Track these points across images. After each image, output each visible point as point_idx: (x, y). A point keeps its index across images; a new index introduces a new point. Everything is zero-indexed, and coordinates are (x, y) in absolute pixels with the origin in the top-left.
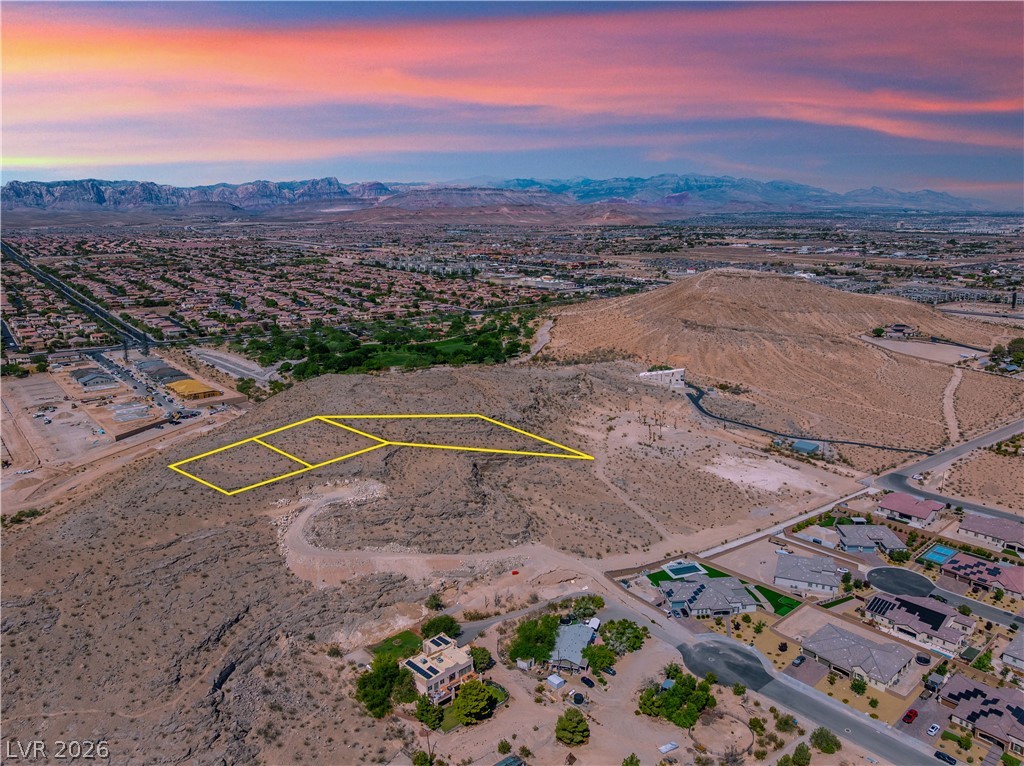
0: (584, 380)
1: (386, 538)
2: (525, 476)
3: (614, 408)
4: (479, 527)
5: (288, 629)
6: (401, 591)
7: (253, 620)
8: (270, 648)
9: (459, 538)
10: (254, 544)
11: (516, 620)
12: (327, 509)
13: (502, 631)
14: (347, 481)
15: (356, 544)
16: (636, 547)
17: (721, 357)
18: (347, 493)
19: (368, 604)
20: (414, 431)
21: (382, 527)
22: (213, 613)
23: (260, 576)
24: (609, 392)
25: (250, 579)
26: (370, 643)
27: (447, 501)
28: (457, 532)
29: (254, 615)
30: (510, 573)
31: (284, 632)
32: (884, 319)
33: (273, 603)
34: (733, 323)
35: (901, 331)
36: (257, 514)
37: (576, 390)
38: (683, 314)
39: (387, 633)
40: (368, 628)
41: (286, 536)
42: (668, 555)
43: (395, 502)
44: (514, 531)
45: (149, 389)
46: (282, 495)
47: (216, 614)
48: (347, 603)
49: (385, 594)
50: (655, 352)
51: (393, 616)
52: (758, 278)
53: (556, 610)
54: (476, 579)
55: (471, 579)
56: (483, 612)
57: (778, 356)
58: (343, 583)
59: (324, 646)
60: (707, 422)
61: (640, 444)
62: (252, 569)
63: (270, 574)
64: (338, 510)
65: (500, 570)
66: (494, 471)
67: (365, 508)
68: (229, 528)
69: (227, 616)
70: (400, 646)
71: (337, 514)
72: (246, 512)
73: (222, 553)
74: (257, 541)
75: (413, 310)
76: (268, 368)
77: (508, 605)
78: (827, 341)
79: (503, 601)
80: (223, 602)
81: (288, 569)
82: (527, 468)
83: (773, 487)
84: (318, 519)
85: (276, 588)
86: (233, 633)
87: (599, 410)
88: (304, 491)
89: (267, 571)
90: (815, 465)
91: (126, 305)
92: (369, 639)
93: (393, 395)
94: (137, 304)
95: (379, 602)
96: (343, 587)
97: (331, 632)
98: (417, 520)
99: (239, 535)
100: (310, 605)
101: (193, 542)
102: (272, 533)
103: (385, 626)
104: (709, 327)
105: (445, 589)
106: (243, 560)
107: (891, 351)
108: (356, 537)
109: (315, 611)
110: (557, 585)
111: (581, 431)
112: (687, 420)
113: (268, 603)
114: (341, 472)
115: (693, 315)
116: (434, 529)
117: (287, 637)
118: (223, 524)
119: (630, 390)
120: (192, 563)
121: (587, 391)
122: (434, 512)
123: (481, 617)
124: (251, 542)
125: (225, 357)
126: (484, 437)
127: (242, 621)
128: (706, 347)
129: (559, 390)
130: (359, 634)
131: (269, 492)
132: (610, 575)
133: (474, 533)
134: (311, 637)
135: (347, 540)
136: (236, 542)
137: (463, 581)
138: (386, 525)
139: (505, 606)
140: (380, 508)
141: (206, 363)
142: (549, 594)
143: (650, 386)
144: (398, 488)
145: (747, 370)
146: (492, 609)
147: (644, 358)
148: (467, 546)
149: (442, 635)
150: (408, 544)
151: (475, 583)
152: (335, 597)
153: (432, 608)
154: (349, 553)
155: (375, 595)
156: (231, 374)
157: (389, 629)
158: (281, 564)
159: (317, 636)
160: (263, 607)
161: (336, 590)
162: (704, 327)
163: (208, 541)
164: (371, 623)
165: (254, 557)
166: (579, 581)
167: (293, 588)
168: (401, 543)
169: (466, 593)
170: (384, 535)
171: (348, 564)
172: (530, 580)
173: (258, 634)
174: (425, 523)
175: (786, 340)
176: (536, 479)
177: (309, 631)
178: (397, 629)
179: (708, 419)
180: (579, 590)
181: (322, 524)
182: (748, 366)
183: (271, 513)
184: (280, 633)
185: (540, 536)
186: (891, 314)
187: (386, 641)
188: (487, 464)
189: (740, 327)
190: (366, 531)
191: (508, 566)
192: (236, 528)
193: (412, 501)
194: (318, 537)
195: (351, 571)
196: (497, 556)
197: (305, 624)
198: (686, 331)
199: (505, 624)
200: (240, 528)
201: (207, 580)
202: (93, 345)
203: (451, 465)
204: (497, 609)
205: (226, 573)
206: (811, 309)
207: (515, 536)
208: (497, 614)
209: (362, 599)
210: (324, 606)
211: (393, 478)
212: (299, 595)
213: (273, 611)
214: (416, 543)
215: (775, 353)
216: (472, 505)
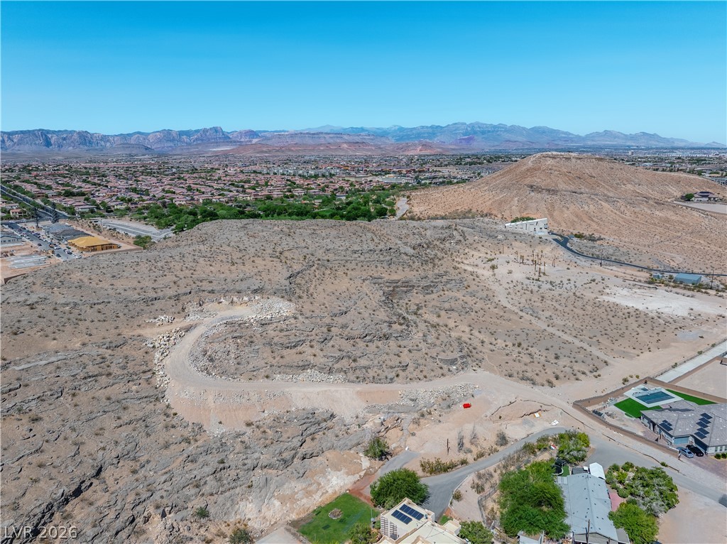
0: (456, 229)
1: (301, 364)
2: (433, 303)
3: (489, 252)
4: (410, 351)
5: (165, 501)
6: (330, 434)
7: (106, 490)
8: (133, 539)
9: (390, 364)
10: (120, 372)
11: (491, 469)
12: (222, 328)
13: (479, 489)
14: (246, 299)
15: (263, 372)
16: (584, 373)
17: (567, 214)
18: (247, 311)
19: (287, 455)
20: (313, 258)
21: (294, 351)
22: (36, 481)
23: (126, 418)
24: (480, 239)
25: (109, 422)
26: (294, 517)
27: (368, 322)
28: (387, 357)
29: (110, 481)
30: (461, 406)
31: (157, 507)
32: (685, 190)
33: (143, 459)
34: (572, 188)
35: (707, 196)
36: (127, 333)
37: (451, 236)
38: (528, 181)
39: (317, 500)
40: (288, 492)
41: (167, 361)
42: (625, 380)
43: (307, 321)
44: (451, 356)
45: (51, 245)
46: (163, 311)
47: (41, 484)
48: (256, 455)
49: (308, 440)
50: (508, 212)
51: (323, 473)
52: (577, 158)
53: (534, 453)
54: (423, 415)
55: (416, 415)
56: (446, 460)
57: (615, 213)
58: (249, 425)
59: (224, 528)
60: (582, 261)
61: (529, 279)
62: (114, 407)
63: (140, 414)
64: (237, 329)
65: (448, 402)
66: (401, 298)
67: (270, 328)
68: (86, 350)
69: (60, 484)
70: (342, 521)
71: (236, 335)
72: (113, 331)
73: (69, 385)
74: (124, 368)
75: (288, 194)
76: (164, 230)
77: (475, 450)
78: (651, 202)
79: (467, 445)
80: (57, 462)
81: (168, 406)
82: (434, 296)
83: (683, 312)
84: (209, 339)
85: (148, 435)
86: (66, 517)
87: (476, 253)
88: (191, 308)
89: (136, 411)
90: (707, 293)
91: (50, 195)
92: (292, 509)
93: (285, 229)
94: (59, 194)
95: (302, 451)
96: (249, 431)
97: (233, 503)
98: (337, 342)
99: (99, 360)
100: (201, 459)
101: (27, 370)
102: (147, 357)
103: (314, 487)
104: (553, 190)
105: (387, 429)
106: (102, 394)
107: (706, 211)
108: (262, 363)
109: (208, 470)
110: (520, 420)
111: (470, 269)
112: (561, 260)
113: (135, 459)
114: (238, 288)
115: (537, 181)
116: (359, 354)
117: (164, 515)
118: (78, 345)
119: (500, 237)
120: (18, 400)
121: (461, 238)
122: (355, 333)
123: (446, 469)
124: (115, 370)
125: (127, 224)
126: (385, 265)
127: (85, 495)
128: (553, 206)
129: (437, 236)
130: (277, 503)
131: (146, 308)
132: (579, 405)
133: (406, 358)
134: (203, 513)
135: (250, 366)
136: (92, 369)
137: (407, 418)
138: (299, 348)
139: (470, 451)
140: (289, 328)
141: (108, 228)
142: (518, 432)
143: (517, 234)
144: (307, 307)
145: (594, 224)
146: (456, 456)
147: (500, 216)
148: (401, 373)
149: (406, 501)
150: (330, 371)
151: (422, 421)
152: (238, 447)
153: (374, 457)
154: (254, 383)
155: (296, 442)
156: (129, 234)
157: (320, 493)
158: (157, 399)
159: (212, 510)
160: (127, 465)
161: (238, 435)
162: (549, 190)
163: (51, 368)
164: (293, 484)
165: (116, 391)
166: (544, 414)
167: (175, 434)
168: (321, 370)
169: (413, 434)
170: (297, 359)
171: (255, 398)
172: (489, 414)
173: (112, 516)
174: (347, 346)
175: (618, 202)
176: (447, 305)
177: (198, 503)
178: (330, 491)
179: (581, 258)
180: (548, 426)
181: (216, 346)
182: (593, 221)
183: (146, 332)
184: (151, 510)
185: (479, 363)
186: (689, 186)
187: (318, 512)
188: (393, 290)
189: (579, 191)
190: (276, 354)
191: (455, 397)
192: (95, 351)
193: (327, 320)
194: (210, 362)
195: (259, 408)
196: (441, 385)
197: (194, 491)
198: (533, 194)
199: (479, 477)
200: (102, 351)
201: (38, 427)
202: (12, 219)
203: (359, 288)
204: (462, 456)
205: (72, 414)
206: (625, 182)
207: (453, 362)
208: (464, 462)
209: (277, 447)
210: (222, 462)
211: (300, 297)
212: (184, 445)
213: (142, 473)
214: (340, 370)
215: (612, 211)
216: (396, 327)
